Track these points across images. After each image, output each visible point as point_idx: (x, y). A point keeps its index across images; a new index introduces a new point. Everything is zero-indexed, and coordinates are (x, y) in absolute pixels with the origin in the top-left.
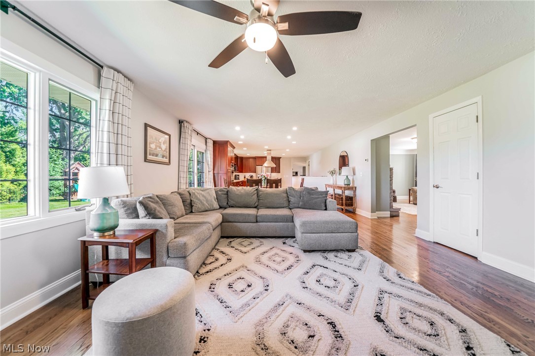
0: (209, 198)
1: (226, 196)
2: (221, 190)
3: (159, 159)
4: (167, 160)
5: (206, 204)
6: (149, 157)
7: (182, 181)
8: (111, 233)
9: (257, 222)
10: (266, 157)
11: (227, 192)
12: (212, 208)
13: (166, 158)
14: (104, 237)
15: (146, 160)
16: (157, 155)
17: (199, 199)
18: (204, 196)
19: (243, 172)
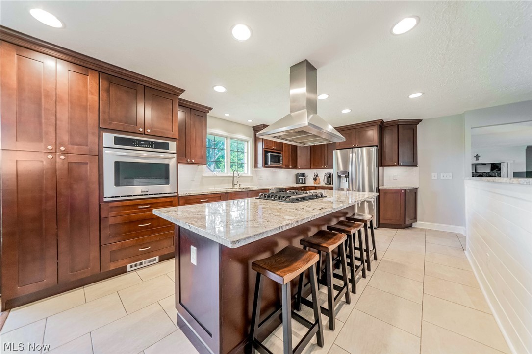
19: (310, 169)
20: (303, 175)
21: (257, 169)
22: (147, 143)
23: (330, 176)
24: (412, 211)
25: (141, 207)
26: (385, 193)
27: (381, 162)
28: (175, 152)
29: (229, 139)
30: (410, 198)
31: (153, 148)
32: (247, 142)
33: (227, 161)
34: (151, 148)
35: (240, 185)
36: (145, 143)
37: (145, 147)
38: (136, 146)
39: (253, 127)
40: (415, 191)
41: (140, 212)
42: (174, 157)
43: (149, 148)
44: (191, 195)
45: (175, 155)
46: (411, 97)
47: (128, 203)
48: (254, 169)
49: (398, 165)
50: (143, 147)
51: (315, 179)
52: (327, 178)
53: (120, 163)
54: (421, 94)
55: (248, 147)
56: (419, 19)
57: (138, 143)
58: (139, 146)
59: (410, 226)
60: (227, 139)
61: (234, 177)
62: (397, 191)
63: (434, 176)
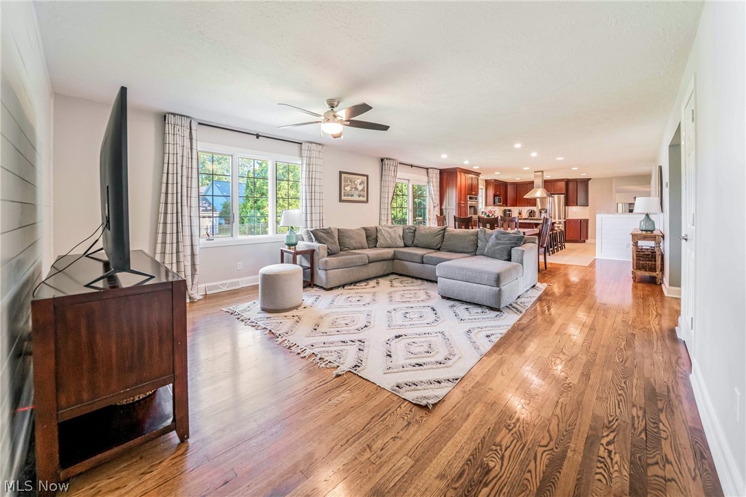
0: (393, 235)
1: (413, 234)
2: (409, 228)
3: (356, 198)
4: (365, 199)
5: (389, 241)
6: (344, 198)
7: (383, 218)
8: (294, 247)
9: (423, 263)
10: (532, 183)
11: (415, 230)
12: (394, 245)
13: (364, 197)
14: (290, 249)
15: (341, 200)
16: (352, 196)
17: (383, 236)
18: (389, 233)
19: (516, 206)
20: (510, 211)
24: (585, 233)
26: (569, 222)
27: (567, 204)
30: (584, 225)
40: (587, 221)
49: (577, 205)
51: (520, 213)
52: (530, 213)
59: (584, 242)
62: (575, 221)
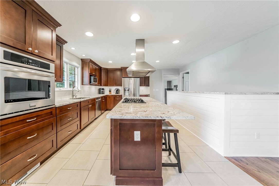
19: (107, 86)
20: (103, 89)
21: (83, 86)
22: (35, 62)
23: (118, 90)
25: (30, 120)
28: (54, 72)
29: (68, 65)
31: (39, 67)
32: (78, 68)
33: (67, 80)
34: (37, 67)
35: (76, 96)
36: (33, 62)
37: (33, 66)
38: (25, 64)
39: (81, 59)
41: (29, 125)
42: (53, 76)
43: (36, 66)
44: (64, 105)
45: (54, 75)
46: (156, 62)
47: (18, 119)
48: (81, 86)
49: (145, 85)
50: (31, 65)
51: (110, 91)
52: (116, 91)
53: (10, 79)
54: (159, 61)
55: (78, 71)
56: (180, 41)
57: (27, 61)
58: (28, 64)
60: (67, 65)
61: (73, 91)
63: (154, 90)
